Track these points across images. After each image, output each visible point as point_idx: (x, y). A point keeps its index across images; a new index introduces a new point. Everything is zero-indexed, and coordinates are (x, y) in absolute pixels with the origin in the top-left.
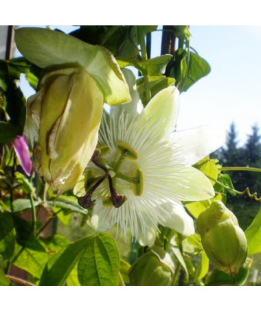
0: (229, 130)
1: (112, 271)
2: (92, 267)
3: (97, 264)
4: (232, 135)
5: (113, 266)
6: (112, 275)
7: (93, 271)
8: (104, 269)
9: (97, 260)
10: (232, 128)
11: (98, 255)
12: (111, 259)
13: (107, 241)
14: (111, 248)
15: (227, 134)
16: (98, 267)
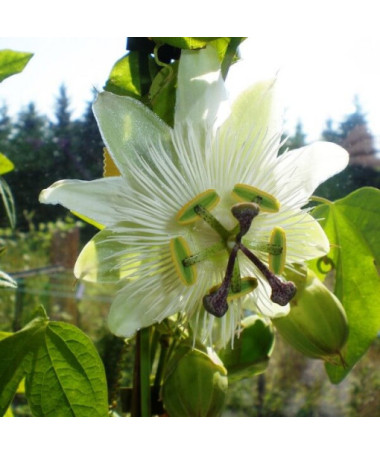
0: (58, 94)
1: (93, 392)
2: (53, 388)
3: (61, 382)
4: (63, 103)
5: (92, 382)
6: (95, 399)
7: (56, 396)
8: (77, 390)
9: (60, 375)
10: (63, 91)
11: (60, 365)
12: (87, 371)
13: (71, 337)
14: (83, 351)
15: (56, 101)
16: (64, 387)
